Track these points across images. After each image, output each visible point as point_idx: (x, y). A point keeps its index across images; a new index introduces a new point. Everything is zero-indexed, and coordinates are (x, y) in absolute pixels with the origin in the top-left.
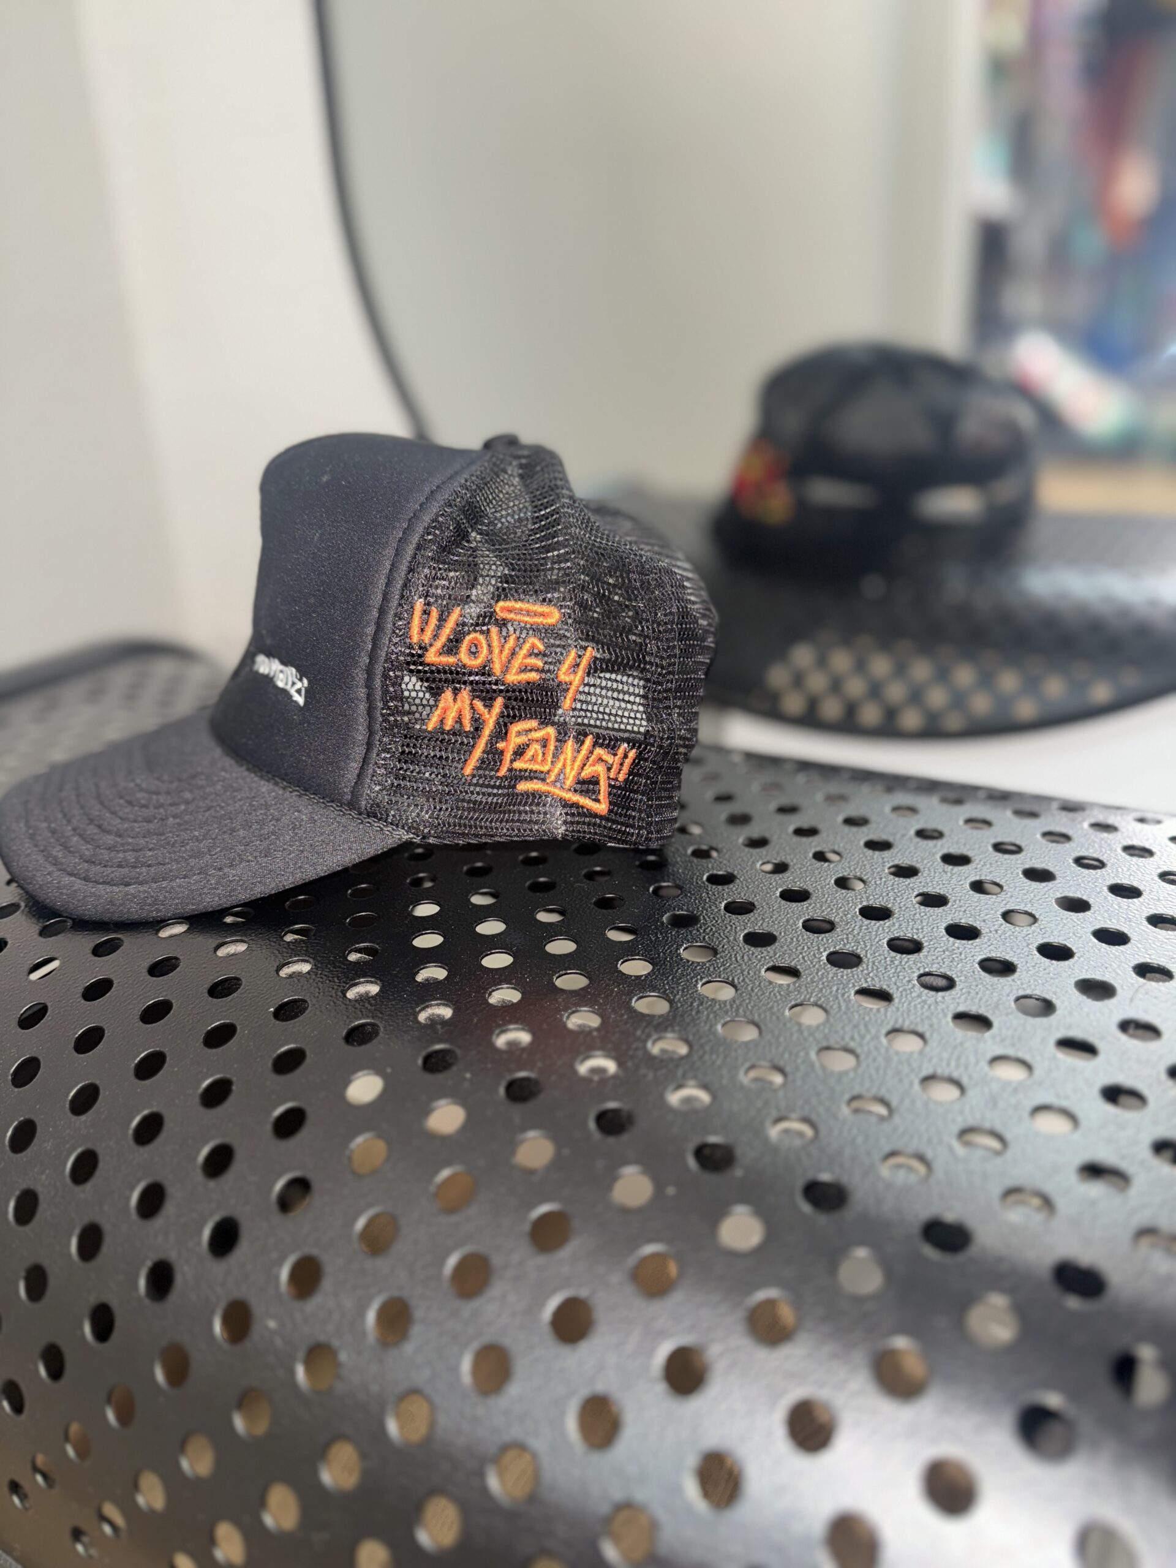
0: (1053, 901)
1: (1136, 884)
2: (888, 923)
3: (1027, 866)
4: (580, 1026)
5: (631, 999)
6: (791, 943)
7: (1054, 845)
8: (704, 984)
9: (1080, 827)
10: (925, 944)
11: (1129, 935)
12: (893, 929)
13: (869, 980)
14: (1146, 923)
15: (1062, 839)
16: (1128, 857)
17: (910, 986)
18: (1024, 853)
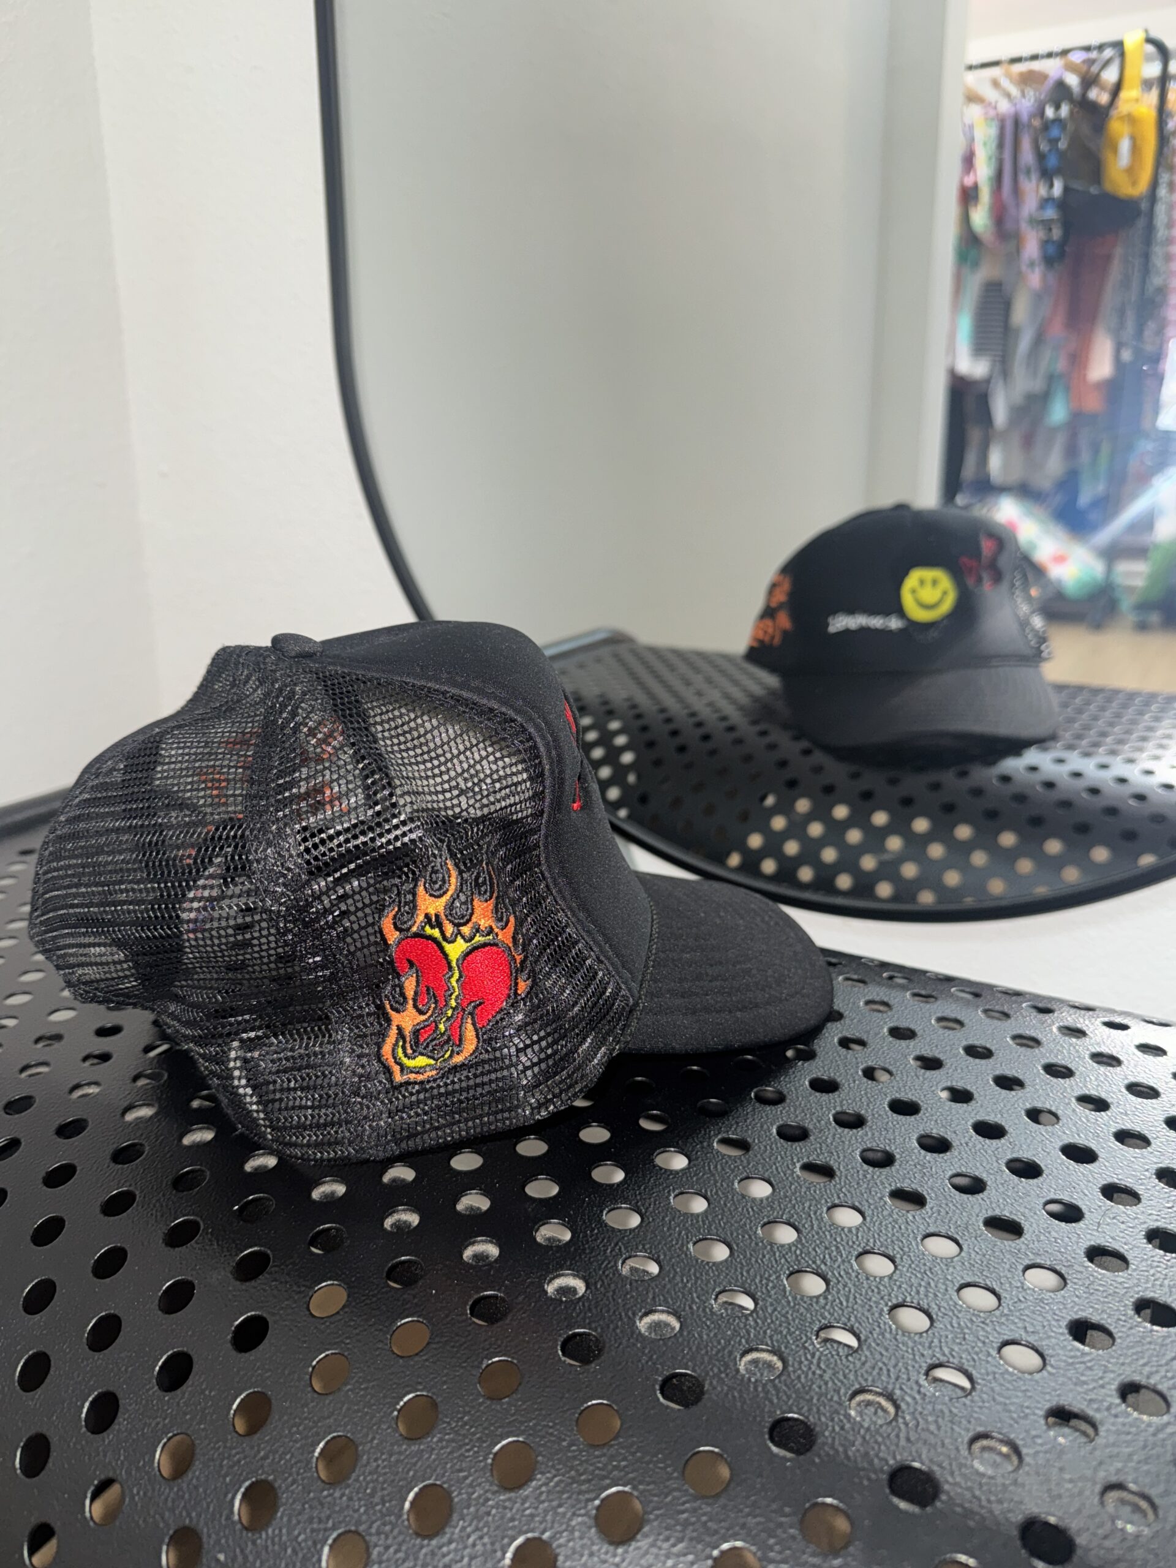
0: (1023, 1113)
1: (1103, 1095)
2: (860, 1132)
3: (998, 1073)
4: (549, 1239)
5: (602, 1212)
6: (765, 1151)
7: (1023, 1049)
8: (676, 1196)
9: (1049, 1029)
10: (898, 1156)
11: (1097, 1152)
12: (865, 1138)
13: (841, 1195)
14: (1113, 1139)
15: (1031, 1043)
16: (1095, 1065)
17: (882, 1203)
18: (994, 1058)
